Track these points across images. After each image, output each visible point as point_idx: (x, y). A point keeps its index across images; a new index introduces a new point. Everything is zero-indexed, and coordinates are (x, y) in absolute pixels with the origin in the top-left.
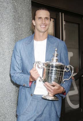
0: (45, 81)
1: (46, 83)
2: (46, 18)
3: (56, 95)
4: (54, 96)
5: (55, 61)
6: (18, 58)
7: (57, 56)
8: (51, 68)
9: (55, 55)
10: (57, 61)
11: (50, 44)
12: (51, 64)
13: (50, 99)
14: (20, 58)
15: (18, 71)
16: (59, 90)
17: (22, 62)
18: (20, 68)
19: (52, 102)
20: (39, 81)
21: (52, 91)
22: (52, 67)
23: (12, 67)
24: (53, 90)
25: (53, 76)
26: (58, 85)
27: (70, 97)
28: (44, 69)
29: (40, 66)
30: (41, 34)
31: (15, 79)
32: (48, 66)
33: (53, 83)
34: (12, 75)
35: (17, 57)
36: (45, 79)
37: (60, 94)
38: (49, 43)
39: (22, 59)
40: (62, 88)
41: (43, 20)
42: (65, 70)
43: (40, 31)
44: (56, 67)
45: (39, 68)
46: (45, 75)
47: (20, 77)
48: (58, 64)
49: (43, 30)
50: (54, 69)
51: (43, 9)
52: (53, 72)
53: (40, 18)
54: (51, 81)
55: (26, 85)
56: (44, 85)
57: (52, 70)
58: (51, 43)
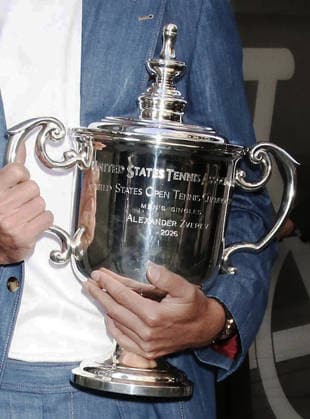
0: (89, 263)
1: (100, 273)
3: (175, 362)
4: (162, 365)
7: (173, 81)
8: (132, 171)
9: (165, 72)
10: (174, 118)
12: (131, 136)
13: (132, 390)
16: (195, 326)
19: (150, 407)
20: (52, 258)
21: (147, 332)
22: (145, 160)
24: (155, 325)
25: (153, 224)
26: (189, 290)
28: (83, 177)
29: (54, 154)
33: (154, 272)
36: (90, 250)
37: (202, 348)
40: (216, 309)
42: (235, 178)
44: (173, 158)
45: (46, 164)
46: (91, 218)
48: (183, 136)
50: (158, 173)
52: (153, 193)
54: (136, 261)
56: (88, 292)
57: (141, 182)
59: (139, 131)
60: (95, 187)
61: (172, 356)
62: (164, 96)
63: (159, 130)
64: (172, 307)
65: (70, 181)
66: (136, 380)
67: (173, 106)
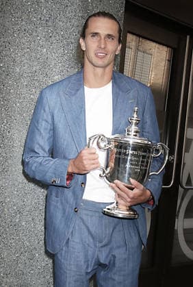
2: (109, 36)
7: (136, 124)
9: (134, 122)
10: (136, 135)
11: (121, 93)
12: (123, 141)
13: (120, 216)
30: (99, 71)
38: (118, 90)
41: (101, 39)
48: (139, 141)
55: (58, 182)
58: (123, 92)
59: (125, 139)
61: (135, 205)
62: (134, 128)
63: (132, 140)
67: (136, 132)
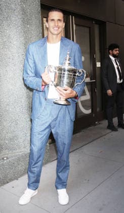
0: (56, 85)
1: (58, 87)
2: (59, 20)
3: (68, 100)
4: (66, 100)
5: (67, 64)
6: (31, 62)
7: (69, 60)
8: (63, 72)
9: (68, 59)
12: (63, 67)
13: (62, 103)
14: (33, 62)
15: (31, 74)
16: (71, 95)
17: (35, 66)
18: (33, 71)
22: (65, 71)
23: (25, 70)
25: (66, 80)
26: (70, 89)
27: (82, 102)
29: (51, 70)
30: (54, 36)
31: (28, 83)
32: (60, 69)
33: (65, 87)
34: (25, 79)
35: (29, 60)
36: (57, 84)
37: (73, 98)
39: (35, 63)
42: (77, 74)
43: (53, 34)
44: (69, 71)
45: (51, 72)
46: (56, 79)
47: (33, 81)
48: (70, 68)
49: (56, 33)
50: (66, 73)
51: (56, 10)
53: (53, 20)
54: (63, 85)
55: (38, 89)
57: (64, 74)
60: (57, 74)
62: (67, 62)
63: (67, 67)
64: (68, 92)
65: (54, 73)
66: (63, 102)
67: (69, 64)
